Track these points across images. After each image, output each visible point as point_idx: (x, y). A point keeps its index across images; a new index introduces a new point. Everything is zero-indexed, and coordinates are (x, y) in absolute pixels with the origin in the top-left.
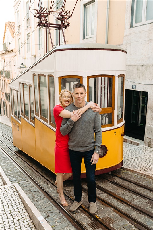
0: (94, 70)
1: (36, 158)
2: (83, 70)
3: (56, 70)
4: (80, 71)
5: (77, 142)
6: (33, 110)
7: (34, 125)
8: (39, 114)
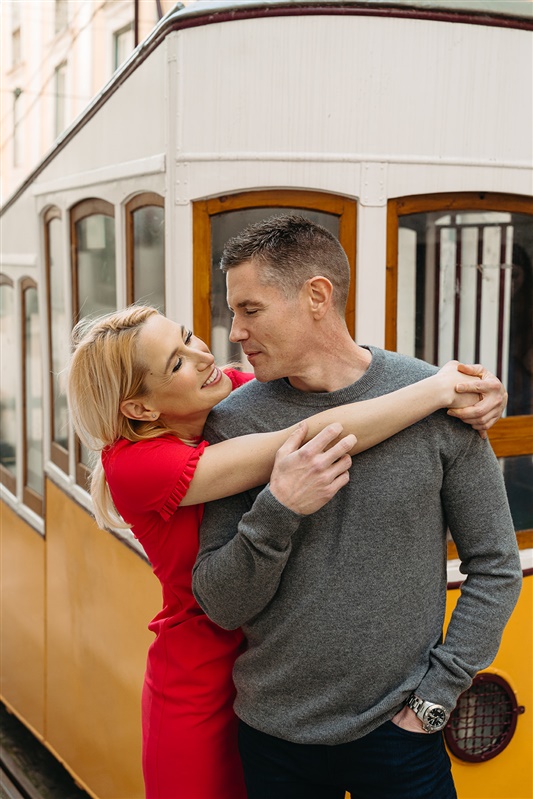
0: (435, 159)
1: (44, 735)
2: (359, 156)
3: (180, 155)
4: (344, 161)
5: (295, 669)
6: (42, 442)
7: (37, 521)
8: (67, 457)
